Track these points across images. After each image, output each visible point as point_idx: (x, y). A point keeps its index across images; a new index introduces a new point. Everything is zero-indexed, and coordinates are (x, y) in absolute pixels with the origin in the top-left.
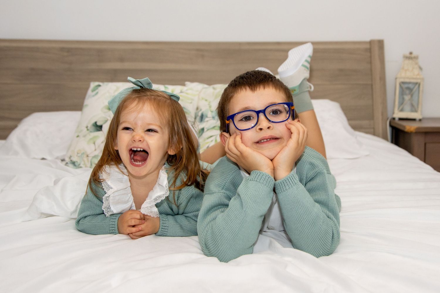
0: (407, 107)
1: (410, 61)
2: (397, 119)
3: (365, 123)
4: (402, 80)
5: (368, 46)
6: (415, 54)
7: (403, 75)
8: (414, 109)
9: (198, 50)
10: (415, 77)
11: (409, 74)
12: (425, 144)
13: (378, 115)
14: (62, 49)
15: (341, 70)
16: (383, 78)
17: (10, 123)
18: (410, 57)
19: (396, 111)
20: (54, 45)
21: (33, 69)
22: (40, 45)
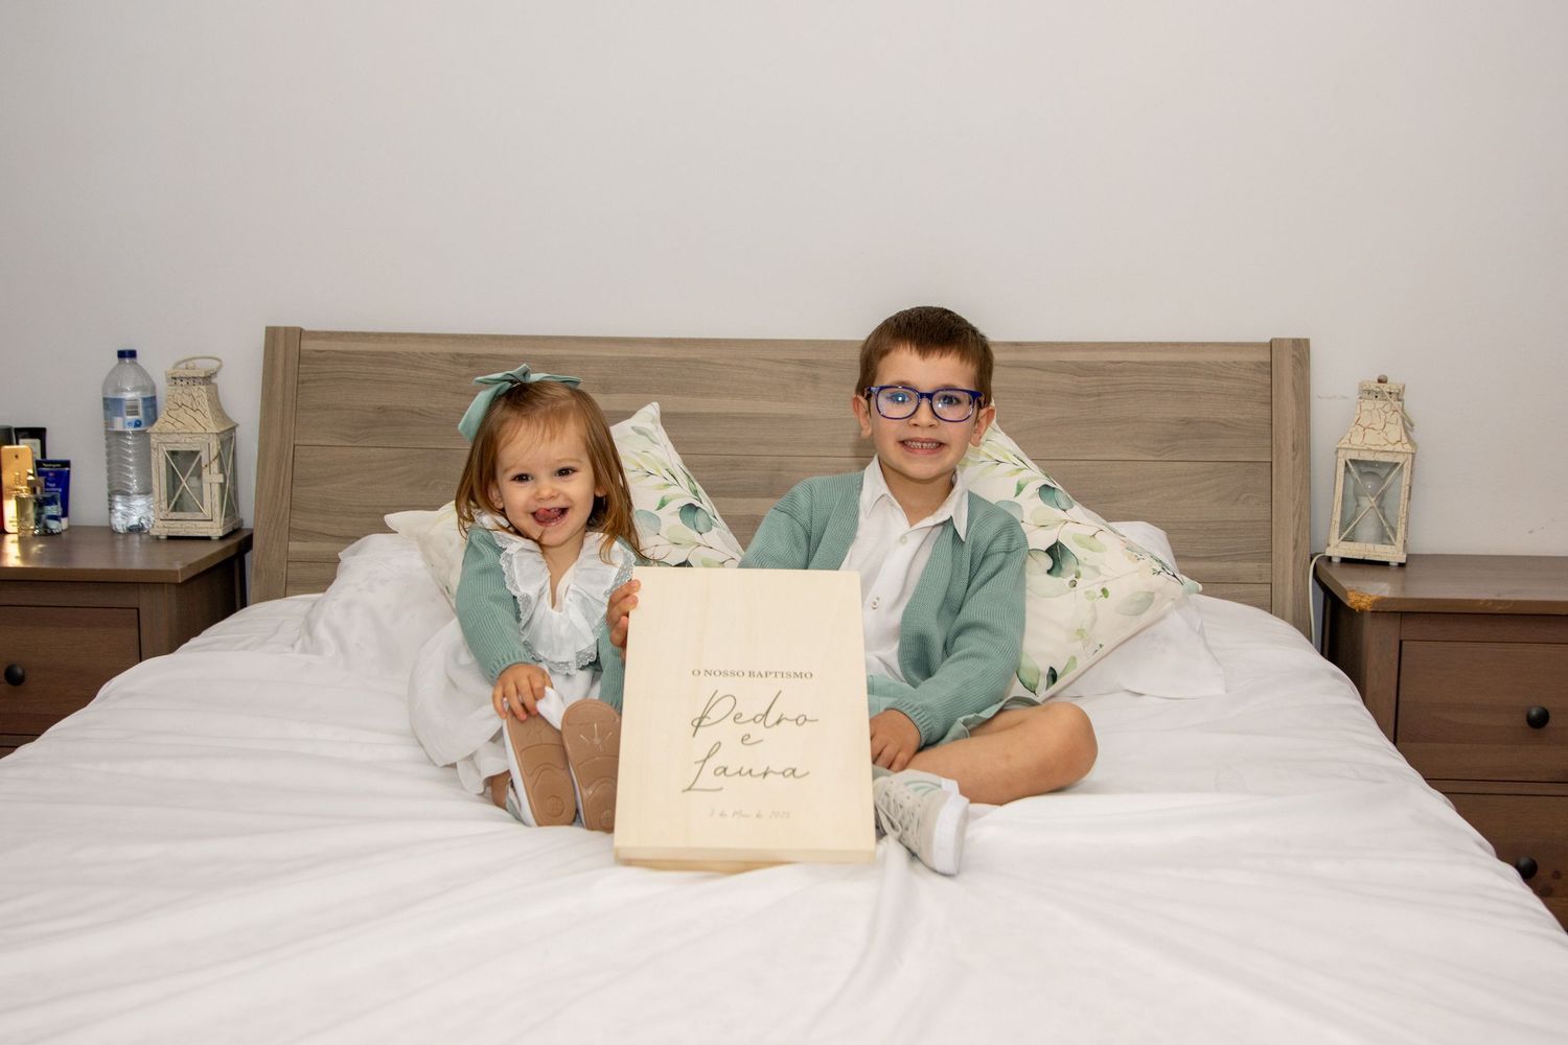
0: (1368, 529)
1: (1380, 404)
2: (1336, 560)
3: (1247, 568)
4: (1355, 456)
5: (1265, 357)
6: (1394, 382)
7: (1357, 440)
8: (1384, 537)
9: (802, 362)
10: (1389, 448)
11: (1372, 439)
12: (1401, 642)
13: (1285, 549)
14: (456, 358)
15: (1187, 422)
16: (1303, 446)
17: (323, 547)
18: (1381, 390)
19: (1334, 539)
20: (435, 348)
21: (382, 410)
22: (400, 347)
